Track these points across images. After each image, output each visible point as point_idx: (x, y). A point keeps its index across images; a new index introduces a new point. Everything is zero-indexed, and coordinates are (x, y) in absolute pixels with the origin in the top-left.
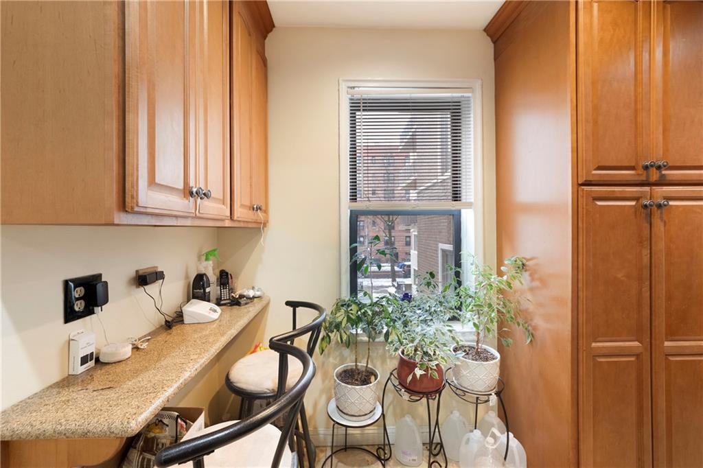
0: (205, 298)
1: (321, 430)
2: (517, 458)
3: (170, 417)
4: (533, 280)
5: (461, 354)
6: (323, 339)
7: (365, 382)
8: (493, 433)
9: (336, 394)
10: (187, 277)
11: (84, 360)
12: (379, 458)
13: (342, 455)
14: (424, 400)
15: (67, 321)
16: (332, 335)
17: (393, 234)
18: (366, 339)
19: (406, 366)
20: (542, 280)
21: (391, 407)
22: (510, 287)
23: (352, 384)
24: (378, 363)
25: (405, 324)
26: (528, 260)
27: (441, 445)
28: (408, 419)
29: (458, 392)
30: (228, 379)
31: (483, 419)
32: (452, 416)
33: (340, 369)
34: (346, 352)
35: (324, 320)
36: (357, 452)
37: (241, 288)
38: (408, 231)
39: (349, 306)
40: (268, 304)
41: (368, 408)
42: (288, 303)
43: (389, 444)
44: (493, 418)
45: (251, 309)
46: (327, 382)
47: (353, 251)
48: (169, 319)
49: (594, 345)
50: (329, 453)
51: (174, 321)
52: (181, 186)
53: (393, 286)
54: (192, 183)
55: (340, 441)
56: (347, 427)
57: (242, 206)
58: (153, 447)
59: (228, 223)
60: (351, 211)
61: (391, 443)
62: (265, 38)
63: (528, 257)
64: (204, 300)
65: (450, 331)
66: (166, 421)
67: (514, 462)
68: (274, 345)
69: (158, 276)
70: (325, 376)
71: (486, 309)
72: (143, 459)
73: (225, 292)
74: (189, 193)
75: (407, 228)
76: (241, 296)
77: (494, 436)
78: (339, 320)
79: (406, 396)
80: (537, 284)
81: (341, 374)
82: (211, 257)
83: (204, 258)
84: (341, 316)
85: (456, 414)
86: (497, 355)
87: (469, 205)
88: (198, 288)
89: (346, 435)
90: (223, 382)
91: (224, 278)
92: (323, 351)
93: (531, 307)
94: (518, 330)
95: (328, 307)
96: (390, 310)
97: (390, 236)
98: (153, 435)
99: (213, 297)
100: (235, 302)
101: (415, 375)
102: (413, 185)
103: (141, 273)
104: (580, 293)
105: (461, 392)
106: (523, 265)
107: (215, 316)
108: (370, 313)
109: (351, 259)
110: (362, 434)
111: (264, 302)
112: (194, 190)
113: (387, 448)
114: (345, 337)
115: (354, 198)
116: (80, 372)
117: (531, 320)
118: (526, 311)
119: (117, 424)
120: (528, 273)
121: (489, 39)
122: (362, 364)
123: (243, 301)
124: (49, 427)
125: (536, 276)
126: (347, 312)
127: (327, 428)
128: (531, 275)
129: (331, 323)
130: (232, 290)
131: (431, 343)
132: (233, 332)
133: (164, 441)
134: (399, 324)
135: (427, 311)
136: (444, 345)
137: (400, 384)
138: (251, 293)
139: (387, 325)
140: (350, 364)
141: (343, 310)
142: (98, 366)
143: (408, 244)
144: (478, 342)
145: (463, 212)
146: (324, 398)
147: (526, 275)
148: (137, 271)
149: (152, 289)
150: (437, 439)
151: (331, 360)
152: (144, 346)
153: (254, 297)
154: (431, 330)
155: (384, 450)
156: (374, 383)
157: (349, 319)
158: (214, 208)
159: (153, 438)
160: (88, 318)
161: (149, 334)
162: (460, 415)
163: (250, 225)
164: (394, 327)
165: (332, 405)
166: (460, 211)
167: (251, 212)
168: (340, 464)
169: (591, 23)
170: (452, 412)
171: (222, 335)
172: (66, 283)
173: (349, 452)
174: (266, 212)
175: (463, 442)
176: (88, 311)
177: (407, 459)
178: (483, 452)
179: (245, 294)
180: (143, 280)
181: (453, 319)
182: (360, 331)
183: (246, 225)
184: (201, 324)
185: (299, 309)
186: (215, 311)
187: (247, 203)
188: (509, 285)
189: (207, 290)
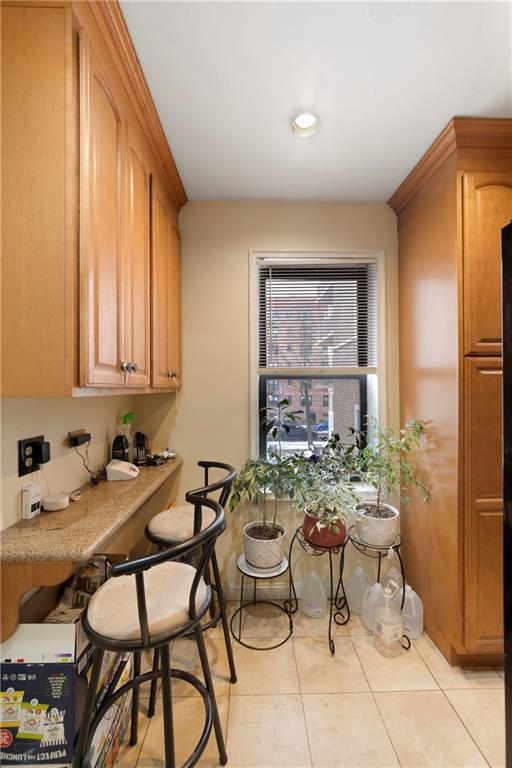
0: (124, 458)
1: (232, 586)
2: (414, 607)
3: (100, 560)
4: (429, 442)
5: (362, 512)
6: (233, 497)
7: (273, 536)
8: (391, 584)
9: (245, 548)
10: (107, 439)
11: (34, 508)
12: (286, 611)
13: (251, 608)
14: (327, 553)
15: (21, 474)
16: (241, 493)
17: (309, 394)
18: (274, 498)
19: (310, 521)
20: (436, 442)
21: (298, 563)
22: (408, 449)
23: (261, 539)
24: (286, 522)
25: (311, 483)
26: (426, 423)
27: (345, 598)
28: (314, 574)
29: (360, 547)
30: (147, 530)
31: (385, 575)
32: (356, 572)
33: (249, 525)
34: (256, 510)
35: (234, 478)
36: (265, 606)
37: (156, 450)
38: (326, 390)
39: (257, 466)
40: (181, 465)
41: (275, 561)
42: (200, 464)
43: (296, 599)
44: (395, 573)
45: (165, 469)
46: (237, 539)
47: (263, 414)
48: (94, 476)
49: (478, 501)
50: (239, 607)
51: (99, 478)
52: (114, 363)
53: (310, 449)
54: (123, 360)
55: (248, 595)
56: (256, 578)
57: (160, 374)
58: (85, 586)
59: (148, 391)
60: (261, 376)
61: (298, 597)
62: (178, 211)
63: (425, 420)
64: (124, 460)
65: (350, 489)
66: (96, 564)
67: (410, 611)
68: (190, 498)
69: (87, 437)
70: (235, 533)
71: (384, 469)
72: (78, 596)
73: (142, 453)
74: (121, 368)
75: (324, 386)
76: (156, 457)
77: (391, 587)
78: (248, 478)
79: (310, 550)
80: (433, 446)
81: (249, 531)
82: (128, 420)
83: (122, 420)
84: (250, 476)
85: (360, 569)
86: (397, 512)
87: (373, 371)
88: (117, 449)
89: (255, 589)
90: (143, 532)
91: (141, 440)
92: (233, 508)
93: (428, 468)
94: (417, 490)
95: (238, 467)
96: (296, 470)
97: (307, 397)
98: (85, 575)
99: (131, 458)
100: (152, 462)
101: (316, 528)
102: (330, 341)
103: (72, 435)
104: (466, 455)
105: (362, 547)
106: (421, 428)
107: (135, 474)
108: (278, 473)
109: (260, 421)
110: (270, 589)
111: (178, 463)
112: (125, 365)
113: (293, 602)
114: (253, 494)
115: (263, 363)
116: (31, 517)
117: (428, 480)
118: (424, 471)
119: (73, 551)
120: (425, 436)
121: (392, 211)
122: (270, 522)
123: (158, 461)
124: (22, 553)
125: (433, 438)
126: (255, 472)
127: (237, 583)
128: (428, 438)
129: (240, 482)
130: (148, 452)
131: (332, 500)
132: (152, 488)
133: (95, 580)
134: (304, 484)
135: (330, 471)
136: (347, 503)
137: (306, 540)
138: (166, 454)
139: (292, 484)
140: (259, 522)
141: (251, 470)
142: (44, 514)
143: (326, 404)
144: (378, 500)
145: (369, 377)
146: (233, 556)
147: (424, 437)
148: (69, 434)
149: (81, 449)
150: (341, 595)
151: (241, 518)
152: (78, 498)
153: (168, 458)
154: (333, 488)
155: (290, 602)
156: (280, 537)
157: (257, 478)
158: (138, 379)
159: (86, 579)
160: (34, 473)
161: (79, 489)
162: (364, 571)
163: (166, 391)
164: (300, 487)
165: (242, 559)
166: (366, 376)
167: (166, 379)
168: (249, 616)
169: (475, 209)
170: (356, 569)
171: (144, 490)
172: (20, 443)
173: (258, 606)
174: (179, 378)
175: (365, 596)
176: (35, 468)
177: (312, 611)
178: (381, 602)
179: (160, 455)
180: (75, 441)
181: (355, 480)
182: (268, 491)
183: (162, 391)
184: (123, 482)
185: (211, 469)
186: (134, 470)
187: (164, 371)
188: (407, 446)
189: (126, 451)
